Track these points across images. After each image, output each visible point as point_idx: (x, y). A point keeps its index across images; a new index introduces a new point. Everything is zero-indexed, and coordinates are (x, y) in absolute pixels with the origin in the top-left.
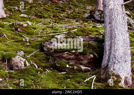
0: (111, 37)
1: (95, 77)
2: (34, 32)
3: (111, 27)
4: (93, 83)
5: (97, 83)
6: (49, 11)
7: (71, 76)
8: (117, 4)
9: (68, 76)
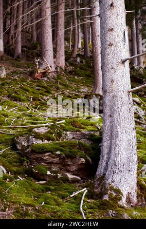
0: (112, 135)
1: (87, 191)
2: (4, 121)
3: (111, 122)
4: (83, 198)
5: (89, 199)
6: (28, 91)
7: (52, 188)
8: (121, 91)
9: (48, 186)
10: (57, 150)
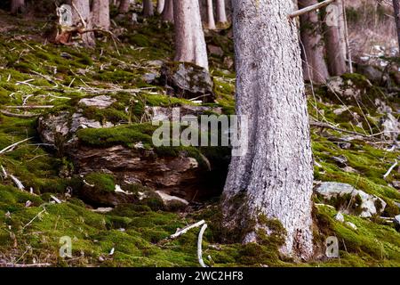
0: (257, 107)
1: (205, 226)
5: (211, 243)
6: (46, 58)
7: (128, 220)
8: (276, 14)
9: (119, 218)
10: (136, 139)
